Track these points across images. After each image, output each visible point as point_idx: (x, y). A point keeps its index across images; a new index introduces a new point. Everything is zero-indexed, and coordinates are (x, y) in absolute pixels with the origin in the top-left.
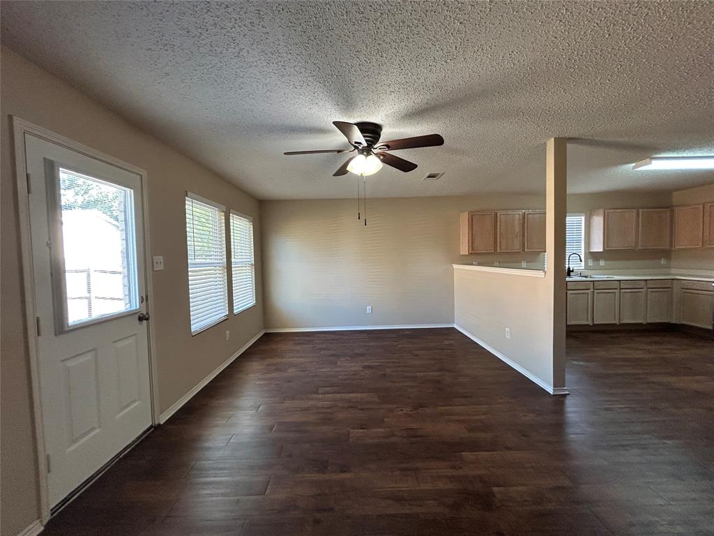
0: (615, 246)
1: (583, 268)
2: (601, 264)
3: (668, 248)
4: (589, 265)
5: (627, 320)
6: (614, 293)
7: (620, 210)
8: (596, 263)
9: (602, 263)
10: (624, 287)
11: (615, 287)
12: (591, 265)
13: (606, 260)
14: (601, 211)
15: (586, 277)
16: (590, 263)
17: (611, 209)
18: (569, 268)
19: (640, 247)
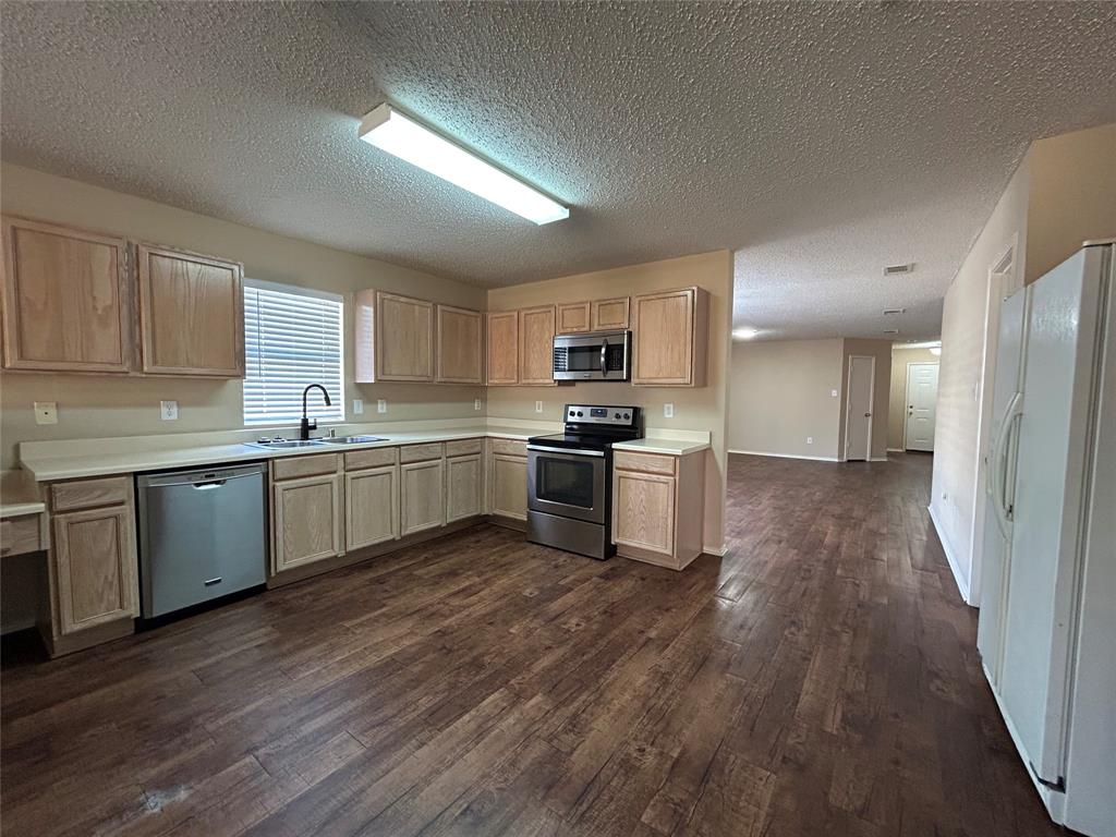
0: (397, 371)
1: (342, 419)
2: (380, 411)
3: (480, 380)
4: (356, 412)
5: (414, 527)
6: (390, 473)
7: (402, 299)
8: (370, 407)
9: (382, 408)
10: (407, 460)
11: (392, 461)
12: (361, 411)
13: (388, 401)
14: (370, 294)
15: (343, 441)
16: (359, 407)
17: (387, 293)
18: (305, 421)
19: (439, 378)
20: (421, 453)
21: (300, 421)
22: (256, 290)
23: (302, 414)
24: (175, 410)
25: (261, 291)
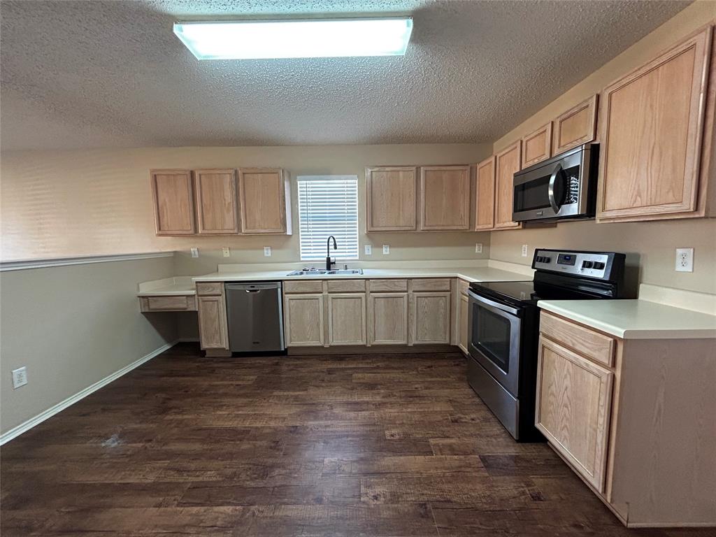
1: (357, 258)
4: (366, 253)
5: (381, 341)
6: (361, 298)
8: (377, 250)
9: (386, 251)
10: (374, 290)
12: (370, 253)
13: (391, 246)
16: (368, 250)
18: (328, 259)
19: (421, 227)
20: (387, 285)
21: (325, 259)
22: (305, 182)
23: (327, 254)
24: (270, 251)
25: (308, 182)
